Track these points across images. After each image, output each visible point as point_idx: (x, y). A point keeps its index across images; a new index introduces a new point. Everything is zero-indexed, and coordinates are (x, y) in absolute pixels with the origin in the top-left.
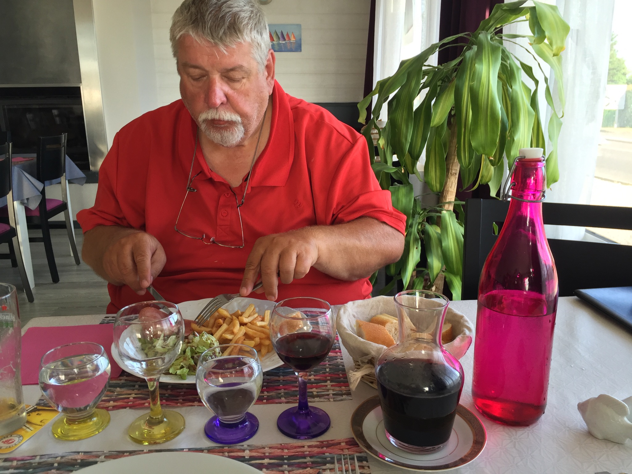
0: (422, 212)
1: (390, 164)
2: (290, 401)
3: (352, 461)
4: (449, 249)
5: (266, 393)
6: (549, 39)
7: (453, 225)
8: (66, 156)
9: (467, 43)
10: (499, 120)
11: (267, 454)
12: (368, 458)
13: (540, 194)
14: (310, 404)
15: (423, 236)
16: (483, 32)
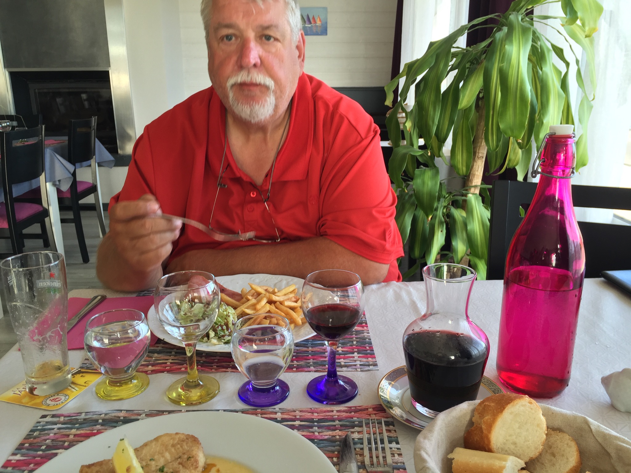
0: (447, 195)
1: (416, 147)
2: (319, 369)
3: (379, 425)
4: (474, 232)
5: (295, 362)
6: (581, 20)
7: (479, 208)
8: (96, 139)
9: (497, 24)
10: (528, 102)
11: (298, 417)
12: (395, 423)
13: (570, 170)
14: (338, 373)
15: (448, 220)
16: (514, 12)
